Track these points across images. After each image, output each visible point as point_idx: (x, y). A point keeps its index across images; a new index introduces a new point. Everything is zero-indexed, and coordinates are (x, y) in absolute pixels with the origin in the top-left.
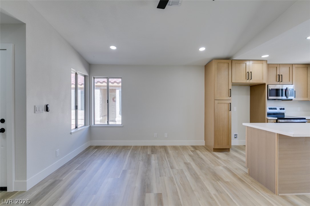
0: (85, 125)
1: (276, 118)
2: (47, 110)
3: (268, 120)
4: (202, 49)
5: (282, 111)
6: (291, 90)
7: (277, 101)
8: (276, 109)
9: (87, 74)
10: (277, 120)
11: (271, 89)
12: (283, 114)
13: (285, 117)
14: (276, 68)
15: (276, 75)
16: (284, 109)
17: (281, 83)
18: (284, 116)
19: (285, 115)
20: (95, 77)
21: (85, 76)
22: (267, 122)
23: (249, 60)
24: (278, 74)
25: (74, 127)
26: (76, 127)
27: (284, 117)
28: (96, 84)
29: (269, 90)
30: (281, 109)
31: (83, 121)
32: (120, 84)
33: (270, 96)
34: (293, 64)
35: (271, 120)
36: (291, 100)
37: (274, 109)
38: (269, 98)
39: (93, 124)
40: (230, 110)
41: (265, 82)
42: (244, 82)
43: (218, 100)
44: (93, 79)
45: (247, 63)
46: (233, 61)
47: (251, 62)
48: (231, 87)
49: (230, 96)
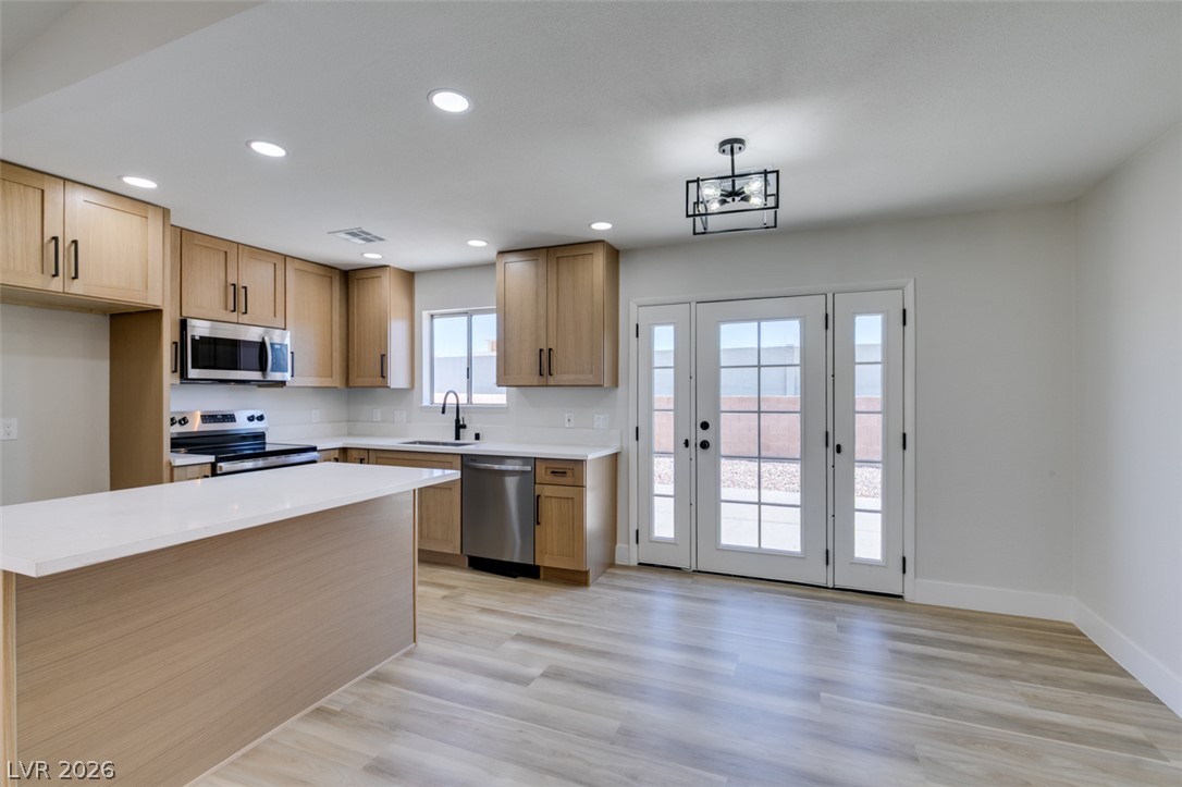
1: (211, 458)
3: (176, 471)
5: (256, 426)
6: (277, 346)
7: (232, 386)
10: (214, 466)
11: (201, 338)
12: (260, 436)
13: (268, 448)
14: (222, 256)
15: (223, 284)
16: (261, 418)
17: (244, 319)
18: (265, 443)
19: (267, 441)
22: (172, 481)
23: (65, 179)
24: (232, 280)
27: (264, 448)
29: (193, 339)
30: (251, 419)
33: (193, 367)
34: (286, 256)
35: (189, 469)
36: (282, 383)
37: (224, 421)
38: (193, 373)
41: (159, 304)
42: (32, 283)
45: (53, 192)
47: (78, 194)
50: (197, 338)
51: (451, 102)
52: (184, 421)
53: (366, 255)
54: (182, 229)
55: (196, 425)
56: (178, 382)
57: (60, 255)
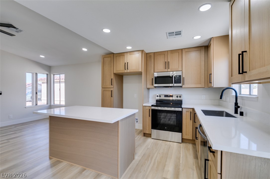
0: (47, 104)
3: (144, 107)
4: (85, 50)
5: (179, 98)
6: (178, 76)
8: (172, 96)
9: (47, 73)
10: (151, 107)
11: (157, 77)
12: (180, 102)
14: (164, 55)
15: (164, 62)
17: (169, 70)
20: (54, 74)
21: (47, 74)
23: (127, 52)
24: (166, 61)
25: (35, 105)
26: (36, 105)
30: (177, 97)
31: (46, 101)
33: (155, 84)
34: (182, 49)
35: (147, 107)
36: (181, 87)
37: (170, 97)
39: (52, 104)
40: (112, 97)
41: (141, 71)
42: (123, 72)
43: (104, 88)
44: (52, 76)
45: (126, 55)
46: (114, 54)
47: (129, 54)
48: (113, 77)
49: (112, 85)
50: (156, 77)
52: (160, 96)
53: (195, 38)
54: (154, 53)
55: (163, 98)
56: (153, 87)
57: (126, 66)
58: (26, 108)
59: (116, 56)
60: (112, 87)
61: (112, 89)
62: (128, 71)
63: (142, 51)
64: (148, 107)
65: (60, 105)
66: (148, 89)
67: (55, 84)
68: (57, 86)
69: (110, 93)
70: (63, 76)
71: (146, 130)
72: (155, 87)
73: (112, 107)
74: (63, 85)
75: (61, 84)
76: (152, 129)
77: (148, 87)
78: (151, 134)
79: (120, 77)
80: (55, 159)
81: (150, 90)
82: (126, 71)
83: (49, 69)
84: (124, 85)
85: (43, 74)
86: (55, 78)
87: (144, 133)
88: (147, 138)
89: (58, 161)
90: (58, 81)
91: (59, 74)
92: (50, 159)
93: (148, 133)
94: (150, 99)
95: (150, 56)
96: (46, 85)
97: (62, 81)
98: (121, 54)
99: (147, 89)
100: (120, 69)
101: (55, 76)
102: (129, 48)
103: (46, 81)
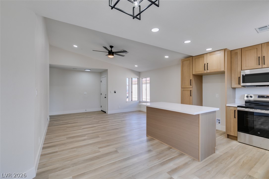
0: (138, 100)
1: (236, 106)
2: (115, 92)
4: (167, 57)
10: (237, 108)
11: (245, 75)
14: (256, 49)
15: (256, 58)
17: (265, 66)
21: (138, 78)
23: (207, 53)
24: (259, 56)
26: (132, 100)
28: (143, 82)
31: (137, 98)
32: (149, 81)
35: (231, 107)
38: (242, 84)
39: (141, 100)
40: (191, 96)
41: (224, 70)
42: (202, 72)
43: (183, 88)
44: (141, 79)
45: (205, 57)
46: (193, 57)
47: (208, 55)
48: (192, 77)
49: (191, 85)
51: (155, 30)
52: (251, 97)
54: (241, 49)
55: (256, 99)
56: (241, 87)
57: (206, 66)
58: (126, 102)
59: (195, 59)
60: (191, 87)
61: (191, 89)
62: (209, 71)
63: (225, 50)
64: (233, 107)
65: (146, 101)
66: (234, 89)
67: (143, 85)
68: (144, 86)
69: (189, 93)
70: (148, 79)
71: (231, 131)
72: (243, 86)
73: (192, 105)
74: (148, 85)
75: (147, 85)
76: (238, 131)
77: (233, 86)
78: (237, 137)
79: (199, 78)
80: (150, 137)
81: (237, 91)
82: (206, 72)
83: (139, 74)
84: (204, 85)
85: (135, 78)
86: (143, 80)
87: (228, 135)
88: (232, 140)
89: (152, 138)
90: (145, 83)
91: (146, 78)
92: (147, 136)
93: (233, 135)
94: (236, 99)
95: (235, 53)
96: (137, 86)
97: (147, 82)
98: (201, 56)
99: (231, 89)
100: (199, 69)
101: (143, 79)
102: (209, 50)
103: (137, 83)
